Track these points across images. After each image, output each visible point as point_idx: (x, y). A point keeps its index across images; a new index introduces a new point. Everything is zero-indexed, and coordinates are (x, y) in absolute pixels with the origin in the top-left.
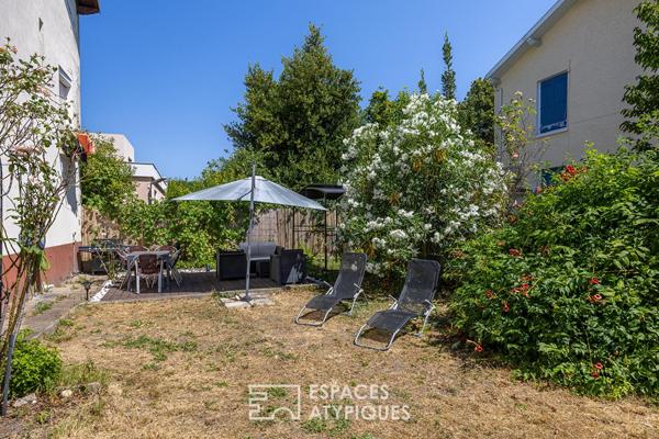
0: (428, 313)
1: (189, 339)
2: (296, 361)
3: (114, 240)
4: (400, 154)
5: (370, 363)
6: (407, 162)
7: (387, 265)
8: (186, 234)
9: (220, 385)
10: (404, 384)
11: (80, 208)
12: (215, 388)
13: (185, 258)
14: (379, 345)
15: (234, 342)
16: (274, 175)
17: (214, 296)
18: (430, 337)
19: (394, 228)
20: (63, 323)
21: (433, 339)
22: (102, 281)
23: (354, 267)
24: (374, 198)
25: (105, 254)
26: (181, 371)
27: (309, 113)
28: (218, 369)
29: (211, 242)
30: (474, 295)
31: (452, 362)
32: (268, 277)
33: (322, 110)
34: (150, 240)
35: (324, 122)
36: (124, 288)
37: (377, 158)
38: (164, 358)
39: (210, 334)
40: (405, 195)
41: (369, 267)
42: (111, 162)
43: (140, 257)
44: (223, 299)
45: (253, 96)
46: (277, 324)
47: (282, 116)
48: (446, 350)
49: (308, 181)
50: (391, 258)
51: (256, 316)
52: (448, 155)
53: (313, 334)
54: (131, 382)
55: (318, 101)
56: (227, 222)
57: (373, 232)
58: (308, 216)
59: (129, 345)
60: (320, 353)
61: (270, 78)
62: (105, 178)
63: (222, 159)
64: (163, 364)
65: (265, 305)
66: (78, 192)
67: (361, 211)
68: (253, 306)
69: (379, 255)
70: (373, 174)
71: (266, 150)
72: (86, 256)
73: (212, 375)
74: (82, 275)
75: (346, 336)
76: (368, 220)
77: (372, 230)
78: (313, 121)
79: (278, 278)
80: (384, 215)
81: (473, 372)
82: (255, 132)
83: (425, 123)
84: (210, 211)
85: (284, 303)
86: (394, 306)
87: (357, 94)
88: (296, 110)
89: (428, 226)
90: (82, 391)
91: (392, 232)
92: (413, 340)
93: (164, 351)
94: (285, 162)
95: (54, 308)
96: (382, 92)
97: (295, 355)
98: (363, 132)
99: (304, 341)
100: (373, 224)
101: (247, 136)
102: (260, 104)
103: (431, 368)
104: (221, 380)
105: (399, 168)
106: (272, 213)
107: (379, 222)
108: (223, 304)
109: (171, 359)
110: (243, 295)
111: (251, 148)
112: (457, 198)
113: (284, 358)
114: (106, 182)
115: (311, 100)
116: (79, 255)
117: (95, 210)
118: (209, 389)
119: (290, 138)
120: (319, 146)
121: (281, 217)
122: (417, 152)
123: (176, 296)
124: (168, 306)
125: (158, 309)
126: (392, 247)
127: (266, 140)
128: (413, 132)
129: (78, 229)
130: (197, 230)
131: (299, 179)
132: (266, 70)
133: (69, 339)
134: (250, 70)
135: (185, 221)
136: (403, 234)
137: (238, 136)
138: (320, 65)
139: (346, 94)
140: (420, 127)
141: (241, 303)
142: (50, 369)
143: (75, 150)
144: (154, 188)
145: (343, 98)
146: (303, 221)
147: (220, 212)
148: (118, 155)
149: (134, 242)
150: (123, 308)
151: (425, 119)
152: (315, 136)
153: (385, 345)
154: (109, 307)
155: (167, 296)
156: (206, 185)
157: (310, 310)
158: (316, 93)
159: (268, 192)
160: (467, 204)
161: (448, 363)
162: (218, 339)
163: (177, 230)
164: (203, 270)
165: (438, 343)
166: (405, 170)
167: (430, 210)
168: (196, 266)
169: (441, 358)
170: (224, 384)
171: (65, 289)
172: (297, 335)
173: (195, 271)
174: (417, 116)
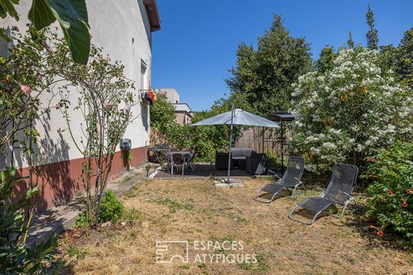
0: (347, 202)
1: (190, 203)
2: (247, 223)
3: (164, 145)
4: (330, 92)
5: (296, 232)
6: (336, 95)
7: (322, 166)
8: (201, 142)
9: (198, 231)
10: (315, 249)
11: (149, 128)
12: (196, 233)
13: (200, 156)
14: (306, 221)
15: (214, 207)
16: (253, 107)
17: (210, 179)
18: (348, 219)
19: (326, 141)
20: (134, 188)
21: (351, 222)
22: (157, 167)
23: (298, 167)
24: (314, 120)
25: (159, 153)
26: (181, 220)
27: (275, 68)
28: (200, 222)
29: (215, 147)
30: (381, 192)
31: (360, 240)
32: (244, 169)
33: (284, 65)
34: (182, 145)
35: (286, 72)
36: (166, 171)
37: (315, 94)
38: (174, 212)
39: (202, 201)
40: (336, 119)
41: (308, 167)
42: (165, 104)
43: (174, 155)
44: (215, 181)
45: (241, 61)
46: (242, 200)
47: (258, 71)
48: (358, 231)
49: (275, 110)
50: (325, 161)
51: (232, 192)
52: (371, 89)
53: (263, 208)
54: (154, 222)
55: (281, 60)
56: (224, 136)
57: (311, 144)
58: (274, 132)
59: (160, 202)
60: (264, 220)
61: (252, 49)
62: (161, 112)
63: (222, 99)
64: (173, 214)
65: (239, 187)
66: (149, 120)
67: (304, 130)
68: (231, 187)
69: (316, 159)
70: (312, 105)
71: (248, 92)
72: (151, 153)
73: (196, 225)
74: (149, 163)
75: (285, 211)
76: (309, 136)
77: (311, 143)
78: (278, 72)
79: (250, 171)
80: (319, 132)
81: (375, 250)
82: (243, 82)
83: (349, 69)
84: (214, 129)
85: (250, 186)
86: (322, 195)
87: (308, 52)
88: (268, 66)
89: (352, 140)
90: (131, 224)
91: (324, 144)
92: (334, 220)
93: (176, 208)
94: (260, 98)
95: (132, 180)
96: (329, 48)
97: (247, 220)
98: (305, 78)
99: (256, 211)
100: (311, 138)
101: (238, 86)
102: (245, 66)
103: (341, 242)
104: (199, 228)
105: (330, 101)
106: (251, 130)
107: (315, 137)
108: (214, 184)
109: (178, 212)
110: (226, 180)
111: (240, 92)
112: (377, 119)
113: (240, 220)
114: (162, 115)
115: (276, 60)
116: (148, 153)
117: (156, 129)
118: (192, 232)
119: (263, 84)
120: (283, 87)
121: (256, 132)
122: (342, 89)
123: (190, 177)
124: (185, 183)
125: (180, 184)
126: (325, 154)
127: (249, 86)
128: (339, 76)
129: (148, 139)
130: (207, 140)
131: (270, 109)
132: (249, 45)
133: (134, 196)
134: (239, 47)
135: (200, 135)
136: (333, 145)
137: (234, 85)
138: (282, 37)
139: (300, 53)
140: (345, 72)
141: (225, 184)
142: (117, 210)
143: (147, 99)
144: (187, 116)
145: (298, 56)
146: (271, 135)
147: (219, 130)
148: (168, 101)
149: (174, 146)
150: (163, 183)
151: (349, 66)
152: (280, 82)
153: (310, 220)
154: (157, 181)
155: (186, 177)
156: (212, 114)
157: (266, 193)
158: (280, 55)
159: (243, 118)
160: (387, 124)
161: (356, 240)
162: (205, 205)
163: (196, 140)
164: (209, 163)
165: (353, 225)
166: (335, 101)
167: (355, 128)
168: (206, 161)
169: (351, 236)
170: (201, 231)
171: (140, 170)
172: (252, 207)
173: (204, 164)
174: (344, 64)
